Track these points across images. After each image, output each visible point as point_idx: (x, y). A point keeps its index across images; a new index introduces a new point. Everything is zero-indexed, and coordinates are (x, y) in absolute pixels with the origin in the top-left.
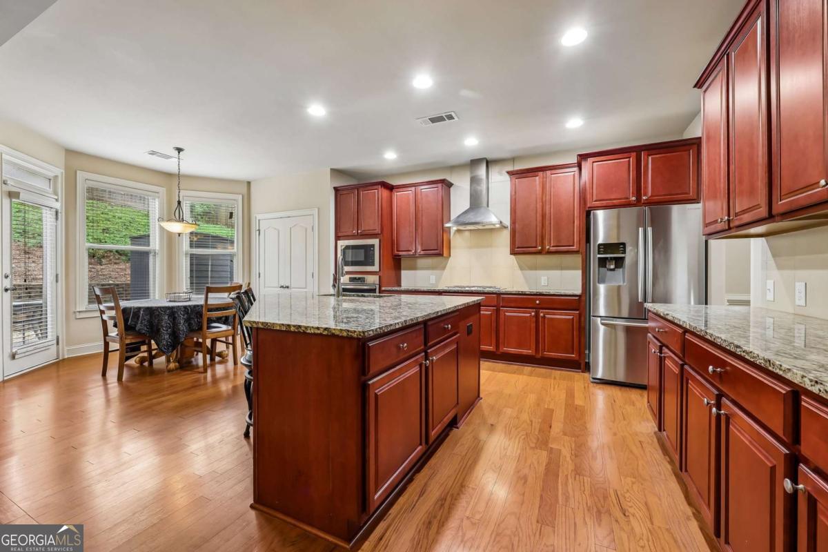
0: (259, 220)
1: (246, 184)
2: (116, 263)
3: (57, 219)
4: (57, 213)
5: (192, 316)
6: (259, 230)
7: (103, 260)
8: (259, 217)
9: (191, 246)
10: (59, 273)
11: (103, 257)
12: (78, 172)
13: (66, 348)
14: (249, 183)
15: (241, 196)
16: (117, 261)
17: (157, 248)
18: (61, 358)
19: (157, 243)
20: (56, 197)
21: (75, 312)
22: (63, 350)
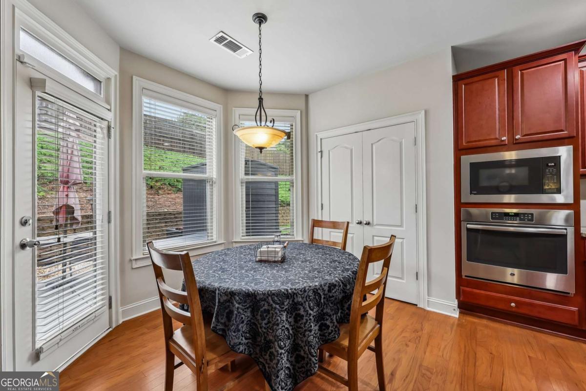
0: (321, 139)
1: (304, 98)
2: (168, 194)
3: (109, 136)
4: (109, 128)
5: (327, 310)
6: (321, 152)
7: (160, 192)
8: (320, 136)
9: (246, 174)
10: (112, 210)
11: (160, 188)
12: (134, 77)
13: (120, 310)
14: (307, 96)
15: (299, 112)
16: (170, 192)
17: (215, 176)
18: (114, 326)
19: (215, 169)
20: (109, 108)
21: (131, 260)
22: (117, 312)
